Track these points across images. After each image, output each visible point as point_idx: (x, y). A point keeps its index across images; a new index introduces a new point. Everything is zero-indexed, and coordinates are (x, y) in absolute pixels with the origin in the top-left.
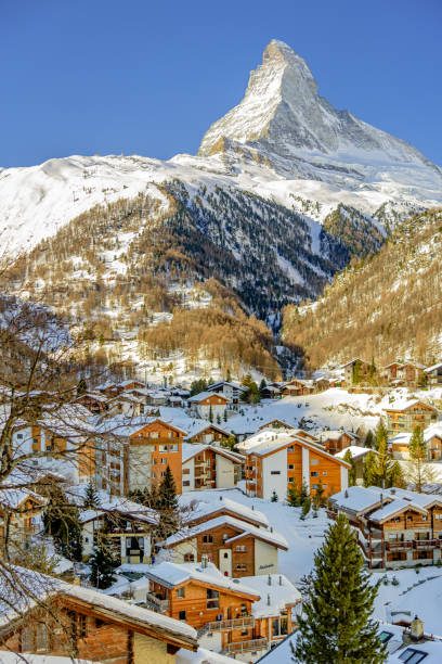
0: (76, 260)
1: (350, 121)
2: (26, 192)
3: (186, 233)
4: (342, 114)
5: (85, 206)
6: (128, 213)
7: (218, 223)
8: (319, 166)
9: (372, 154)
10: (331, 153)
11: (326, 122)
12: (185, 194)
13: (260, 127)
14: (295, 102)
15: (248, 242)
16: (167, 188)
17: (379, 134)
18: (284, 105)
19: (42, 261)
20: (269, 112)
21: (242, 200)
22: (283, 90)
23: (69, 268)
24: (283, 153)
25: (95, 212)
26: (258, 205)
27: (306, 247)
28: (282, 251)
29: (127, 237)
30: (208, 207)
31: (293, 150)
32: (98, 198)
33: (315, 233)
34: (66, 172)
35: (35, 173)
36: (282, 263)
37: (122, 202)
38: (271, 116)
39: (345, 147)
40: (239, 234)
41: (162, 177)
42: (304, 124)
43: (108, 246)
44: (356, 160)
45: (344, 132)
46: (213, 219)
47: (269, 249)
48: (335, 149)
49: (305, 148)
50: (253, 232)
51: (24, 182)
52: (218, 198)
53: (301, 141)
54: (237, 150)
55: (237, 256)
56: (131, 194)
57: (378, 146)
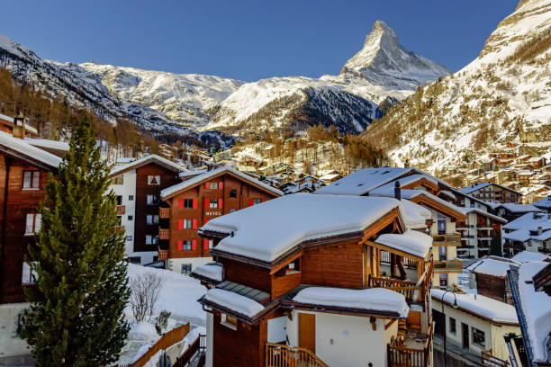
0: (263, 121)
1: (415, 57)
2: (249, 93)
3: (311, 110)
4: (410, 54)
5: (271, 99)
6: (287, 101)
7: (327, 105)
8: (398, 78)
9: (426, 72)
10: (404, 72)
11: (403, 57)
12: (314, 93)
13: (369, 61)
14: (387, 49)
15: (340, 113)
16: (306, 91)
17: (430, 62)
18: (381, 50)
19: (251, 122)
20: (374, 54)
21: (340, 95)
22: (381, 44)
23: (260, 125)
24: (379, 72)
25: (275, 102)
26: (348, 97)
27: (369, 116)
28: (356, 117)
29: (285, 112)
30: (323, 98)
31: (385, 71)
32: (277, 96)
33: (374, 109)
34: (268, 85)
35: (254, 85)
36: (355, 122)
37: (286, 97)
38: (375, 55)
39: (412, 69)
40: (336, 110)
41: (304, 87)
42: (391, 59)
43: (277, 116)
44: (417, 75)
45: (412, 62)
46: (324, 103)
47: (349, 117)
48: (407, 69)
49: (391, 70)
50: (343, 109)
51: (249, 89)
52: (328, 94)
53: (389, 67)
54: (351, 72)
55: (334, 119)
56: (290, 94)
57: (429, 68)
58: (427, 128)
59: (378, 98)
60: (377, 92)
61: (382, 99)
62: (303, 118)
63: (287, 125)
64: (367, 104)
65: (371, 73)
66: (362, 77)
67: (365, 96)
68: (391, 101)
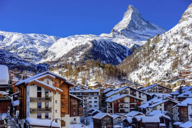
0: (70, 58)
1: (149, 24)
2: (63, 43)
3: (95, 52)
4: (147, 22)
5: (74, 46)
6: (83, 47)
7: (103, 49)
8: (140, 35)
9: (155, 31)
10: (144, 31)
11: (143, 24)
12: (96, 43)
13: (126, 26)
14: (135, 20)
15: (110, 53)
16: (92, 42)
17: (157, 26)
18: (132, 20)
19: (63, 58)
20: (128, 22)
21: (110, 44)
22: (132, 17)
23: (68, 60)
24: (131, 32)
25: (76, 48)
26: (114, 45)
27: (125, 54)
28: (118, 55)
29: (81, 53)
30: (101, 45)
31: (134, 31)
32: (77, 45)
33: (127, 51)
34: (73, 39)
35: (65, 39)
36: (118, 58)
37: (82, 45)
38: (129, 23)
39: (148, 30)
40: (108, 51)
41: (91, 40)
42: (137, 25)
43: (77, 55)
44: (150, 33)
45: (148, 26)
46: (102, 48)
47: (115, 55)
48: (145, 30)
49: (137, 31)
50: (111, 51)
52: (104, 43)
53: (136, 29)
54: (116, 32)
55: (107, 56)
56: (84, 44)
57: (156, 29)
58: (151, 60)
59: (130, 45)
60: (129, 42)
61: (132, 45)
62: (90, 56)
63: (82, 60)
64: (124, 48)
65: (127, 32)
66: (122, 34)
67: (123, 44)
68: (136, 46)
